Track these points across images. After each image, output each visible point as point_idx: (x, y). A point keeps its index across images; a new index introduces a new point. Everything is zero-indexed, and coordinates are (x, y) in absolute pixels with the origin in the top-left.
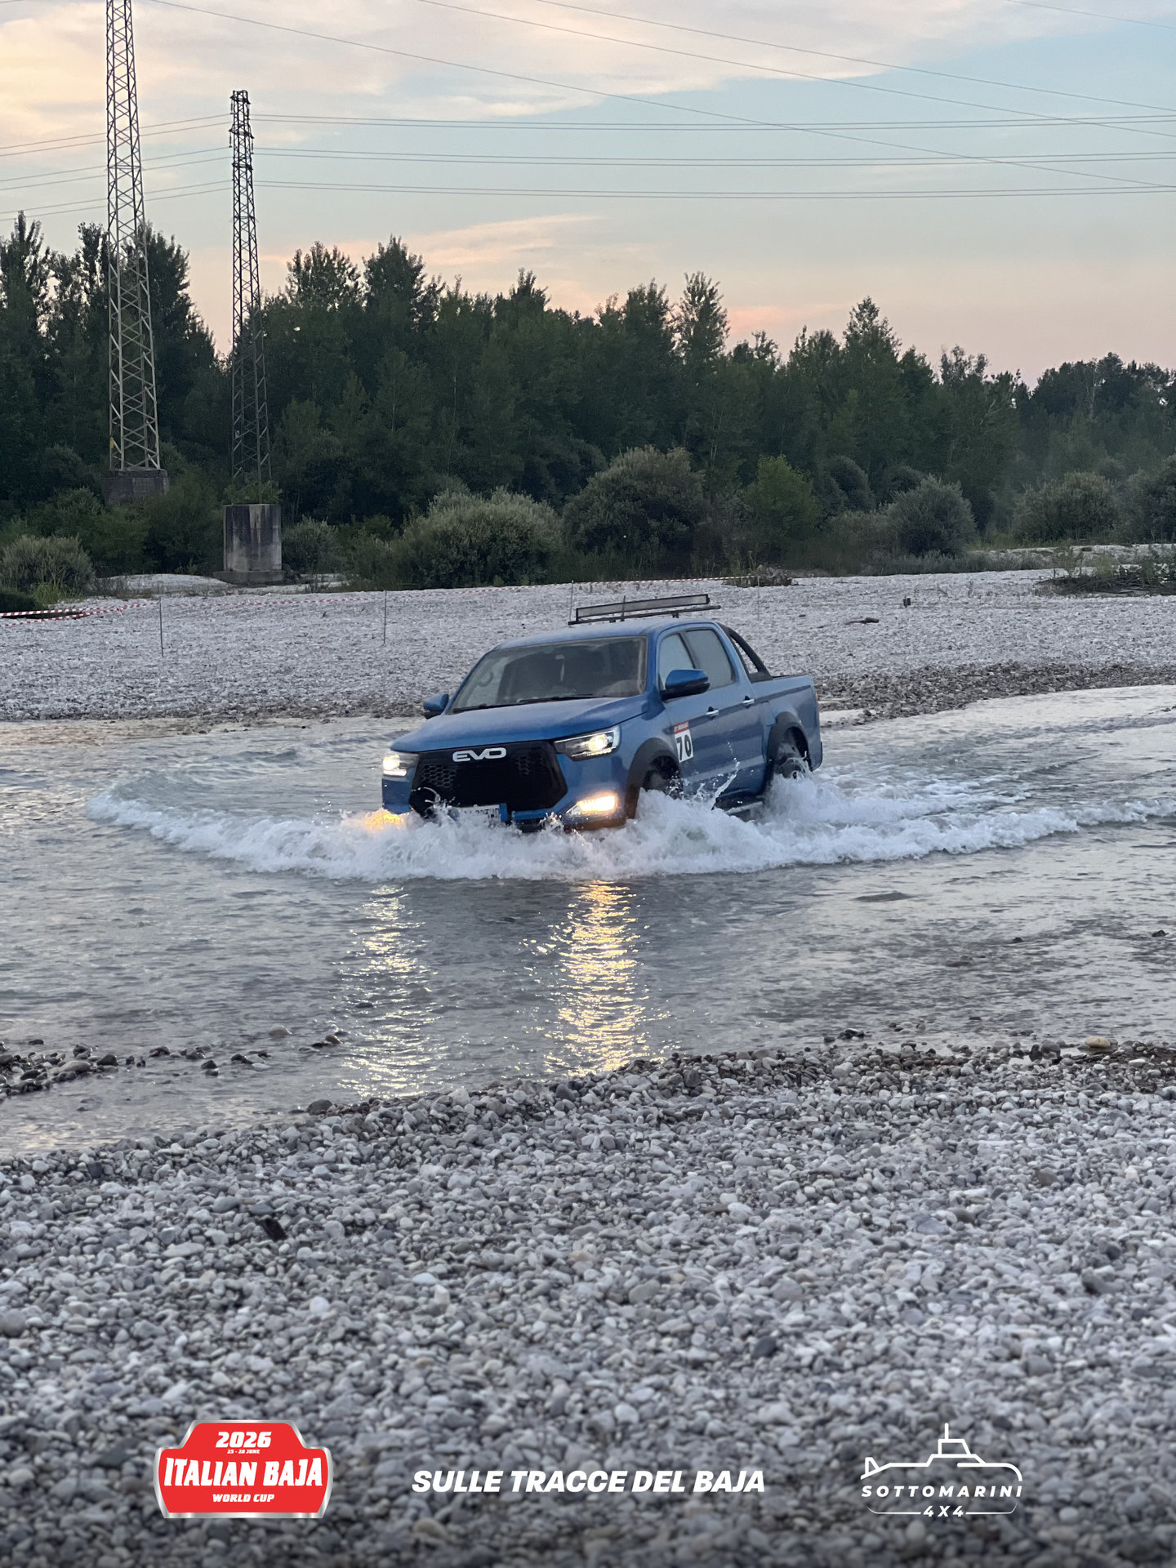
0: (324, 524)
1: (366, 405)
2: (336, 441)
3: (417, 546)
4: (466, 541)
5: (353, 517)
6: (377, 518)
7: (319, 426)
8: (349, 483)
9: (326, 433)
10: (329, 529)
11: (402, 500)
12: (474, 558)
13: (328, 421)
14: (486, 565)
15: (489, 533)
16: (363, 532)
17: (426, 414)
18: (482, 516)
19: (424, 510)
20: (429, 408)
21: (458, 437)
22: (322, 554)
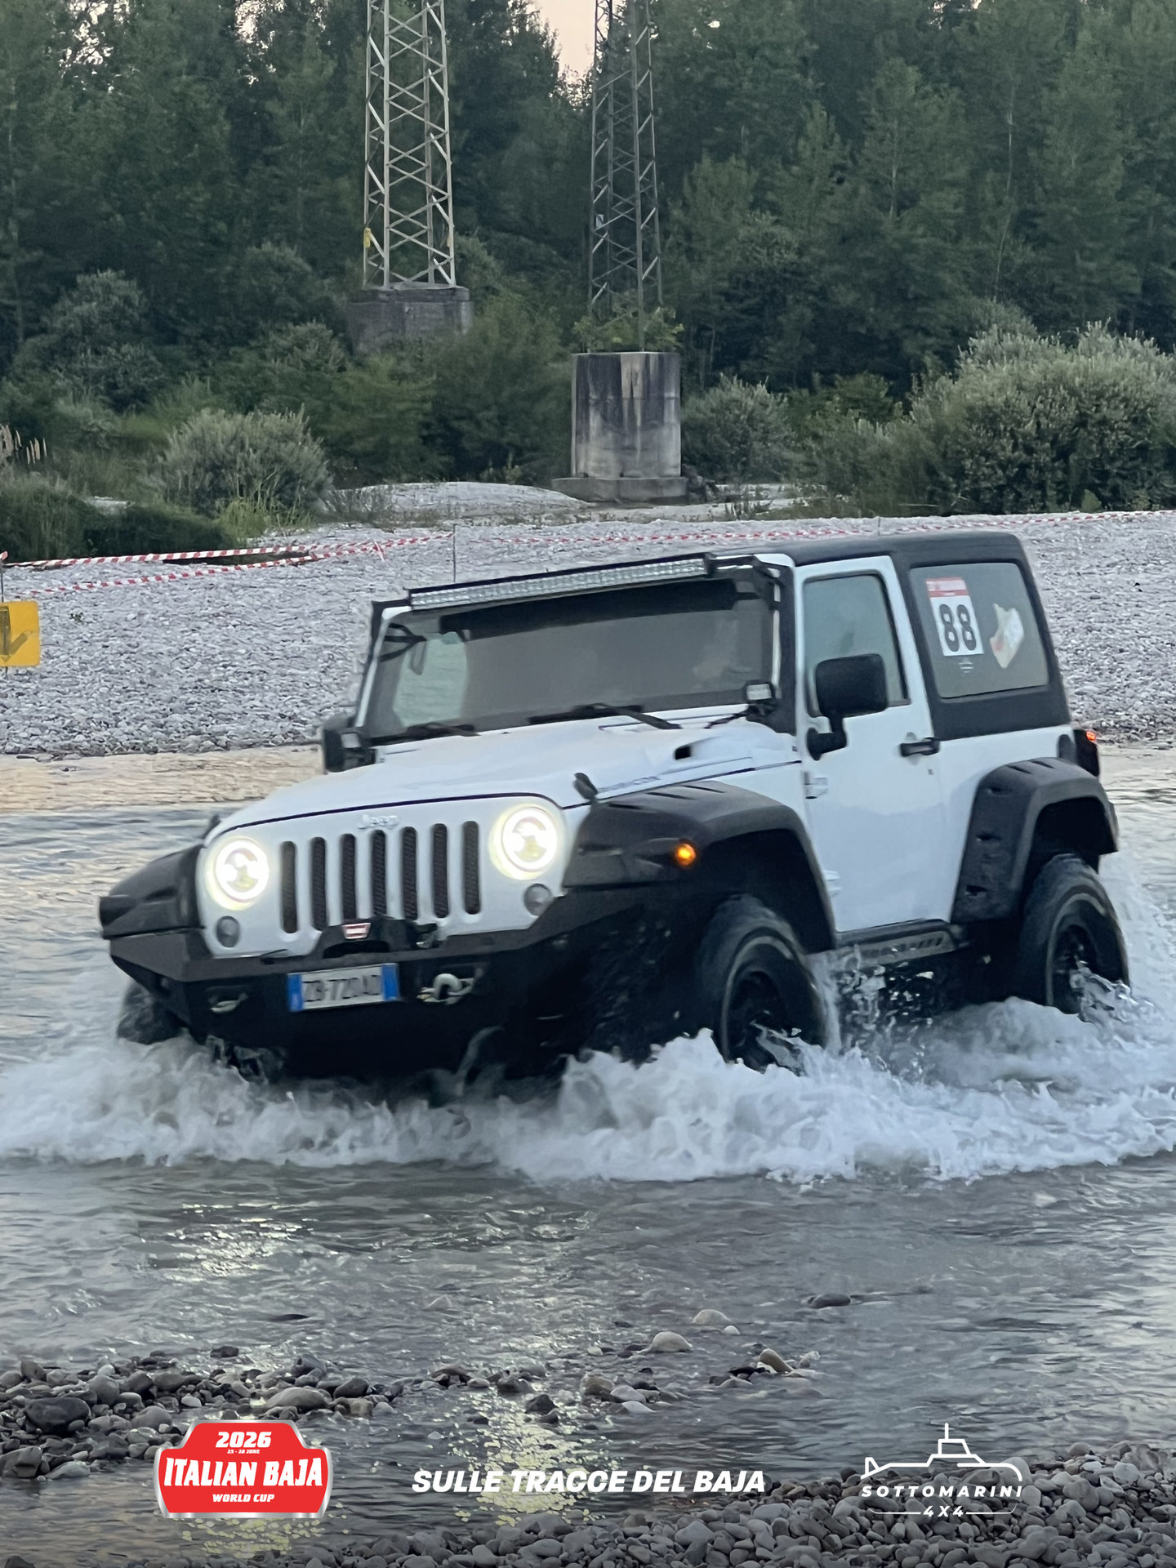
0: (761, 389)
1: (843, 168)
2: (784, 234)
3: (938, 433)
4: (1030, 426)
5: (816, 377)
6: (860, 380)
7: (753, 206)
8: (809, 314)
9: (765, 220)
10: (771, 398)
11: (909, 347)
12: (1044, 458)
13: (770, 196)
14: (1066, 471)
15: (1072, 412)
16: (833, 405)
17: (953, 184)
18: (1060, 379)
19: (949, 364)
20: (962, 172)
21: (1015, 230)
22: (757, 446)
